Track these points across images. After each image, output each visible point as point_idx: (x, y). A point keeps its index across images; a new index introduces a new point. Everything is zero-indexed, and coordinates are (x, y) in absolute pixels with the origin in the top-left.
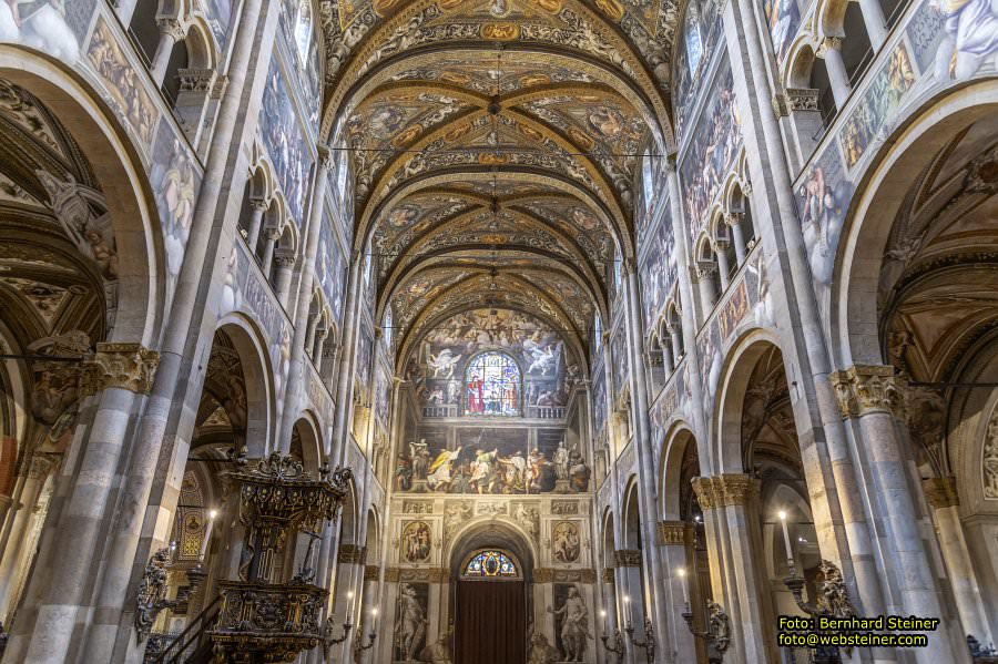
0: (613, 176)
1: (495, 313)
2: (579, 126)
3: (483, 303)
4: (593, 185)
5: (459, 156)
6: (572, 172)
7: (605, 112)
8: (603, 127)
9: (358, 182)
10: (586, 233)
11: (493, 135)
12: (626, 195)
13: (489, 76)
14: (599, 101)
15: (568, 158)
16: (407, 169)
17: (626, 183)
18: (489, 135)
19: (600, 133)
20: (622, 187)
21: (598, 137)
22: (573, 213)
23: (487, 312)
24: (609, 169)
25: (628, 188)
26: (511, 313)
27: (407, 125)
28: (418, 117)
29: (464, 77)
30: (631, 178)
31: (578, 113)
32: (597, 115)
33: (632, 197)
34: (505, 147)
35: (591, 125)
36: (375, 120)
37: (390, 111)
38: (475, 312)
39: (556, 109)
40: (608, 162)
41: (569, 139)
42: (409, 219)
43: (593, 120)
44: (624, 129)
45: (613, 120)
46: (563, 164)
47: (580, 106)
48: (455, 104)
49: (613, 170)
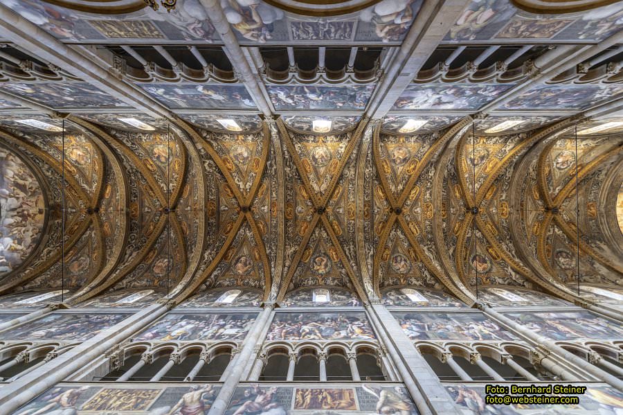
0: (212, 276)
1: (40, 212)
2: (237, 252)
3: (51, 203)
4: (203, 267)
5: (213, 191)
6: (207, 253)
7: (250, 264)
8: (239, 265)
9: (209, 132)
10: (150, 269)
11: (227, 208)
12: (204, 287)
13: (264, 206)
14: (256, 260)
15: (215, 250)
16: (208, 161)
17: (210, 285)
18: (226, 206)
19: (235, 264)
20: (208, 283)
21: (233, 264)
22: (165, 258)
23: (42, 206)
24: (215, 273)
25: (208, 287)
26: (41, 225)
27: (236, 165)
28: (240, 171)
29: (262, 194)
30: (214, 287)
31: (245, 250)
32: (246, 260)
33: (204, 291)
34: (219, 215)
35: (240, 258)
36: (244, 149)
37: (248, 157)
38: (41, 197)
39: (245, 239)
40: (219, 272)
41: (229, 248)
42: (158, 158)
43: (243, 259)
44: (242, 276)
45: (245, 269)
46: (211, 247)
47: (250, 251)
48: (245, 190)
49: (215, 276)
